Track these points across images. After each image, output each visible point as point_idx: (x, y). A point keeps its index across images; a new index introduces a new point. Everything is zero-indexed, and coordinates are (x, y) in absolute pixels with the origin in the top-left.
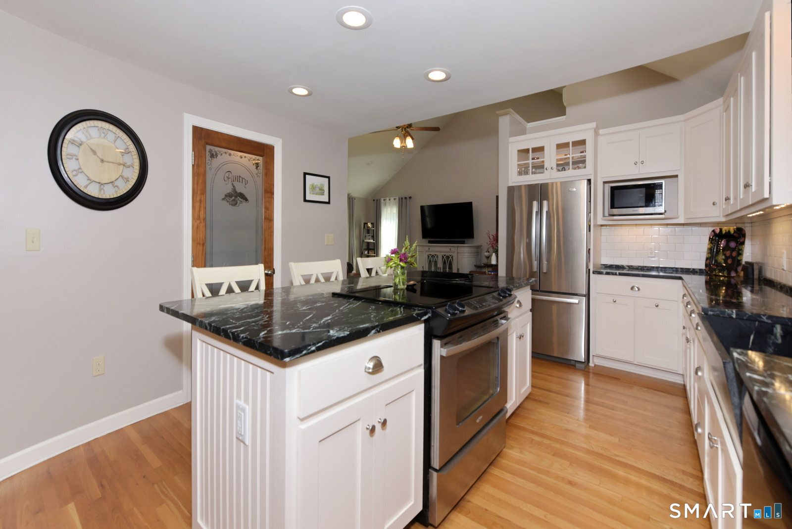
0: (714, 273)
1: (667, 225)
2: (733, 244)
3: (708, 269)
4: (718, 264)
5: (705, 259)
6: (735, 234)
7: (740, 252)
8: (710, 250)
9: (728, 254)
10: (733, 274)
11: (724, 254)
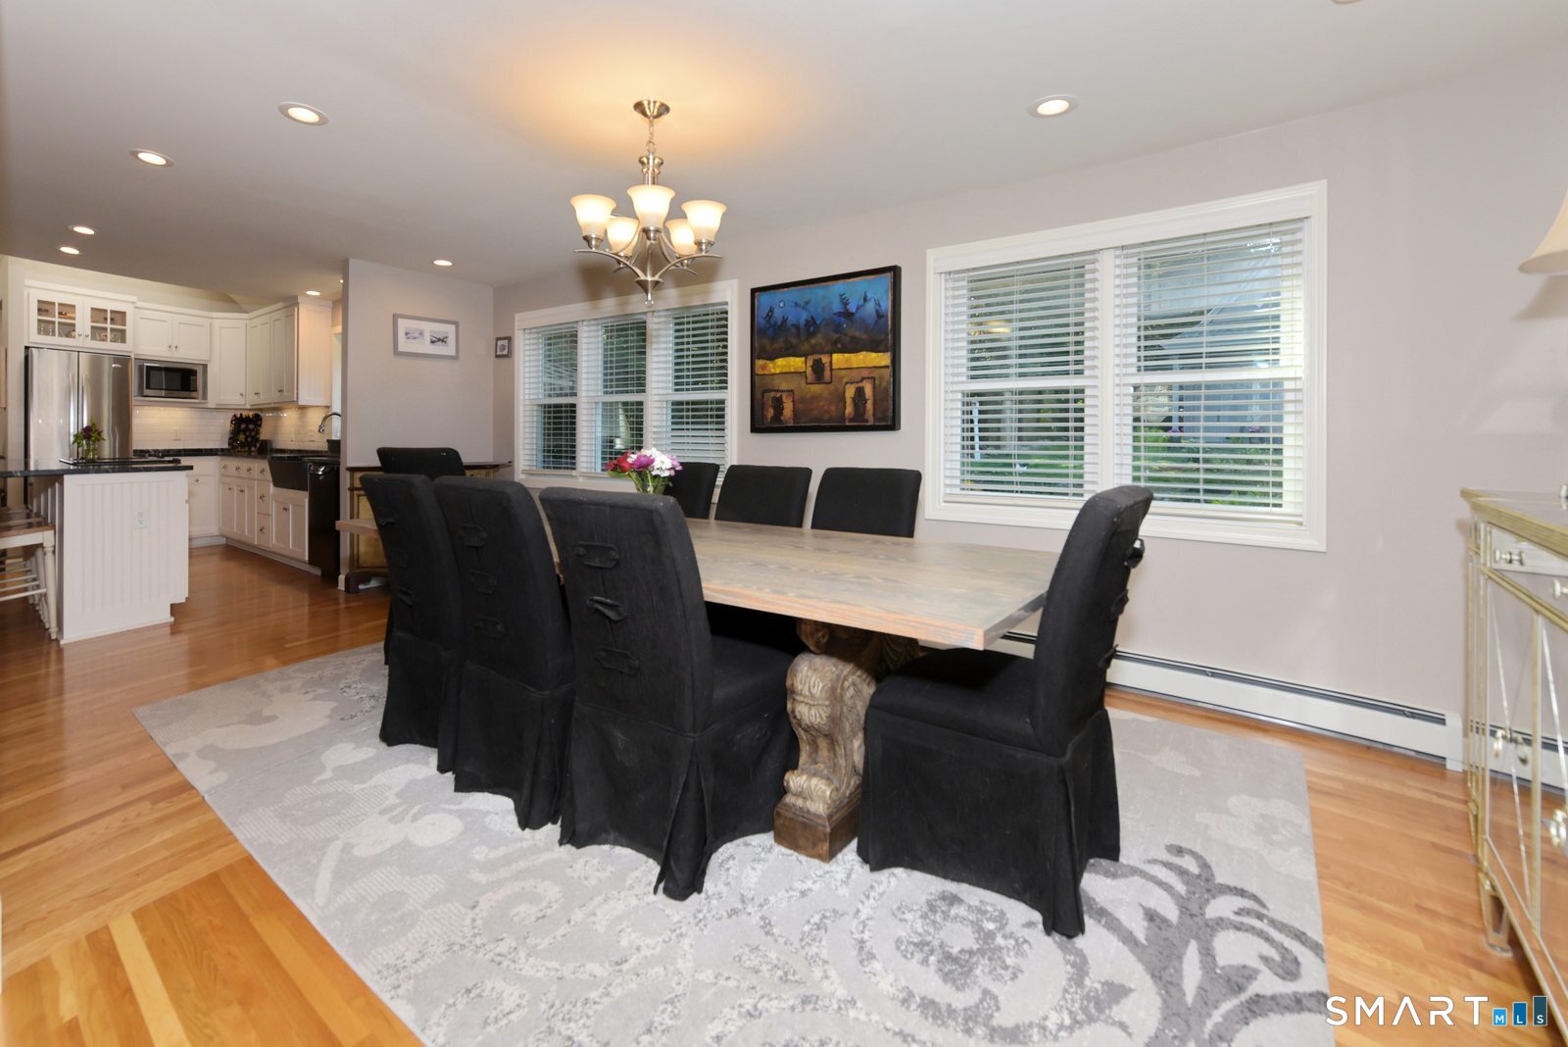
1: (193, 408)
2: (251, 427)
3: (230, 446)
4: (238, 442)
5: (228, 439)
6: (253, 419)
7: (258, 432)
8: (232, 432)
9: (248, 434)
10: (253, 449)
11: (245, 434)
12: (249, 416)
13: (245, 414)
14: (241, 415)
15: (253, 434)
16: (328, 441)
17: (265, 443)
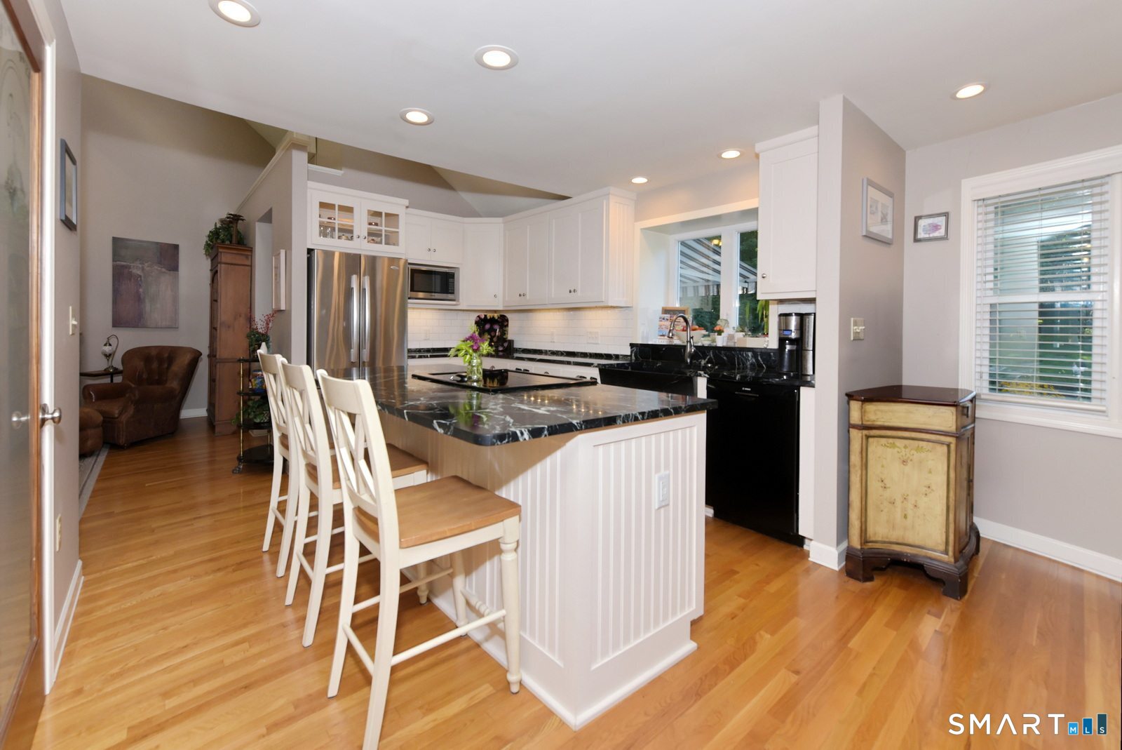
2: (497, 327)
6: (499, 319)
7: (505, 332)
9: (493, 333)
10: (501, 349)
11: (490, 334)
12: (493, 317)
13: (489, 315)
14: (485, 316)
15: (499, 334)
16: (632, 345)
17: (511, 342)
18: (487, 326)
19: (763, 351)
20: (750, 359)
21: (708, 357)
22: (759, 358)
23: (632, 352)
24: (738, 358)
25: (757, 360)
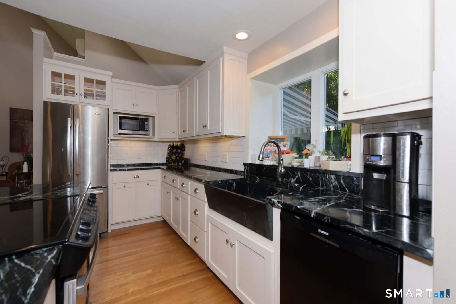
0: (171, 164)
1: (147, 141)
2: (179, 151)
3: (167, 163)
4: (172, 160)
5: (166, 158)
6: (180, 147)
7: (183, 154)
8: (169, 154)
9: (177, 155)
10: (180, 164)
11: (175, 155)
12: (177, 145)
13: (175, 144)
14: (173, 144)
15: (180, 155)
16: (245, 164)
17: (187, 160)
18: (174, 151)
19: (346, 175)
20: (333, 181)
21: (297, 177)
22: (342, 182)
23: (244, 169)
24: (322, 180)
25: (340, 183)
